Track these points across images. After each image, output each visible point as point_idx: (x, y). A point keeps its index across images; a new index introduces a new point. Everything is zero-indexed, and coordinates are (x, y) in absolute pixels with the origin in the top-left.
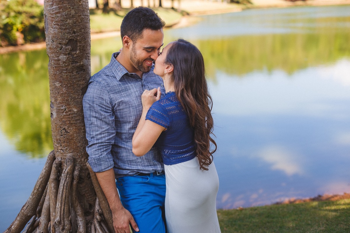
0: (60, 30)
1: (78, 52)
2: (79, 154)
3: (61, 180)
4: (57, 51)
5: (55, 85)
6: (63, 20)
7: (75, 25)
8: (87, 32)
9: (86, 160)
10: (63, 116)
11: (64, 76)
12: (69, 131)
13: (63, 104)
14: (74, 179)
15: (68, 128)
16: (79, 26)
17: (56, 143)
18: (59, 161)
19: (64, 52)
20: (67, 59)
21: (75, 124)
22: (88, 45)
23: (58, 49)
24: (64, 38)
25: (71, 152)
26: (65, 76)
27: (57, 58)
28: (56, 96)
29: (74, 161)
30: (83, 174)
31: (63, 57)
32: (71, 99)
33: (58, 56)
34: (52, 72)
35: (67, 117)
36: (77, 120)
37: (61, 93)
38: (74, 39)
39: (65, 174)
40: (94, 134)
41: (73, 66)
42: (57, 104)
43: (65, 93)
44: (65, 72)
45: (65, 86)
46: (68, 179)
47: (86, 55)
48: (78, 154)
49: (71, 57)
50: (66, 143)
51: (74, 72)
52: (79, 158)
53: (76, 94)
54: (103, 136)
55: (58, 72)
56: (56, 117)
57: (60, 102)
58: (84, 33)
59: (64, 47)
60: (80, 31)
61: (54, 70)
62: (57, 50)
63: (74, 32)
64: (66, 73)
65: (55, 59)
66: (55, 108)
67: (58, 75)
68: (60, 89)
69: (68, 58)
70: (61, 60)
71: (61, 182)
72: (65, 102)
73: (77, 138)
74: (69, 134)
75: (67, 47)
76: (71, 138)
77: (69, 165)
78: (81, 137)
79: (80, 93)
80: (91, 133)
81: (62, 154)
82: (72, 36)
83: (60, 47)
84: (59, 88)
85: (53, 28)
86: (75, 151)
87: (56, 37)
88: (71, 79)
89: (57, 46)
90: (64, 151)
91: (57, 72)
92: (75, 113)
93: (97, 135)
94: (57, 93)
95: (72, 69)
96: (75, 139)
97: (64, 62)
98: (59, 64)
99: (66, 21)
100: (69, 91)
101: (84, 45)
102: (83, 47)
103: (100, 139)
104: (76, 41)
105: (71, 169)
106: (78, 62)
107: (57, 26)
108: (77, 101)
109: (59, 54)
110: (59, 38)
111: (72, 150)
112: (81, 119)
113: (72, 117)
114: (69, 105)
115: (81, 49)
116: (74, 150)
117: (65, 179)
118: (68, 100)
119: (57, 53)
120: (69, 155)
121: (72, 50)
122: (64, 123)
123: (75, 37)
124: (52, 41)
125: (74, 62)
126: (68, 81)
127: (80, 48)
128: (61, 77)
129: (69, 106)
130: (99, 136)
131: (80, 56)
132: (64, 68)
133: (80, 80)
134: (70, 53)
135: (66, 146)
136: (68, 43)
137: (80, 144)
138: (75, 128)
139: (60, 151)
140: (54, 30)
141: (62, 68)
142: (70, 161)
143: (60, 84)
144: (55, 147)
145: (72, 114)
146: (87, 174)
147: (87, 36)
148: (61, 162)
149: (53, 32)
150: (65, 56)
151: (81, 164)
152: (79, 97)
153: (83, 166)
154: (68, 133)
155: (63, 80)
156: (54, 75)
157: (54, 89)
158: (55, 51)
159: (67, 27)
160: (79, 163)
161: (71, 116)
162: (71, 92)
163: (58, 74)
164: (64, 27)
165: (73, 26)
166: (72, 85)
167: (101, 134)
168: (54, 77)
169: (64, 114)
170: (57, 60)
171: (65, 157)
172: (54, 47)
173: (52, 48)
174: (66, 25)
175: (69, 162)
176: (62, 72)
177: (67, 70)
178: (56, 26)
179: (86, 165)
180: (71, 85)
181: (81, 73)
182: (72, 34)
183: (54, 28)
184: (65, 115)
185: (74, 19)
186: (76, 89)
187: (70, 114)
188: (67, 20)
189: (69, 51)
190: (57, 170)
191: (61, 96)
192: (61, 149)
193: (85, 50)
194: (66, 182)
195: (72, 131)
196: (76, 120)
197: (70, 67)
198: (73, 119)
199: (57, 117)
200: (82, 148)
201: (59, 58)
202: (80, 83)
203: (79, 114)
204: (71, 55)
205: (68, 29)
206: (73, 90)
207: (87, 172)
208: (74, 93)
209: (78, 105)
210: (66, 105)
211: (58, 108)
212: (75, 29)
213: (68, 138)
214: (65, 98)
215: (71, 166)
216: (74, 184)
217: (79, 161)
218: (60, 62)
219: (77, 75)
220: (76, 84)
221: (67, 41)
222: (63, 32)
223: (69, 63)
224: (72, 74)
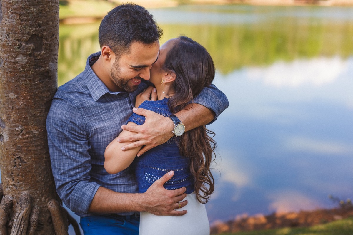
0: (20, 22)
1: (43, 53)
2: (38, 192)
3: (13, 228)
4: (14, 51)
5: (8, 96)
6: (25, 8)
7: (40, 15)
8: (56, 26)
9: (47, 199)
10: (18, 140)
11: (23, 84)
12: (25, 161)
13: (18, 124)
14: (31, 226)
15: (25, 156)
16: (46, 16)
17: (6, 176)
18: (10, 201)
19: (24, 52)
21: (34, 150)
23: (16, 47)
24: (24, 32)
25: (27, 190)
26: (24, 85)
27: (13, 60)
28: (9, 112)
29: (31, 201)
30: (43, 218)
31: (21, 59)
32: (30, 117)
33: (15, 58)
34: (4, 79)
35: (24, 141)
36: (37, 145)
37: (17, 108)
38: (38, 35)
39: (18, 220)
40: (66, 168)
41: (36, 72)
42: (11, 123)
43: (23, 108)
44: (24, 79)
45: (22, 98)
46: (22, 226)
47: (53, 57)
48: (37, 192)
49: (33, 60)
50: (21, 177)
51: (36, 80)
52: (38, 197)
53: (38, 110)
54: (78, 171)
55: (13, 79)
56: (8, 140)
57: (14, 121)
58: (52, 26)
59: (23, 45)
60: (47, 24)
61: (7, 75)
62: (14, 49)
63: (39, 25)
64: (25, 81)
65: (10, 61)
66: (7, 128)
67: (14, 83)
68: (15, 103)
69: (29, 60)
70: (19, 62)
71: (12, 231)
72: (22, 120)
73: (37, 170)
74: (26, 164)
75: (28, 46)
76: (28, 170)
77: (24, 207)
78: (42, 168)
79: (43, 109)
80: (62, 168)
81: (14, 191)
82: (36, 31)
83: (18, 45)
84: (14, 102)
85: (9, 18)
86: (33, 188)
87: (13, 30)
88: (32, 89)
89: (15, 43)
90: (18, 187)
91: (12, 79)
92: (35, 136)
93: (70, 170)
94: (11, 108)
95: (34, 75)
96: (34, 171)
97: (23, 66)
98: (16, 68)
99: (29, 10)
100: (28, 106)
101: (52, 44)
102: (50, 45)
103: (74, 175)
104: (42, 37)
105: (28, 212)
106: (42, 67)
107: (16, 16)
108: (39, 120)
109: (16, 54)
110: (17, 33)
111: (29, 186)
112: (43, 144)
113: (31, 142)
114: (27, 124)
115: (47, 49)
116: (31, 186)
117: (18, 227)
118: (27, 118)
119: (14, 52)
120: (24, 193)
121: (36, 49)
122: (19, 150)
123: (40, 32)
124: (7, 35)
125: (37, 65)
126: (28, 91)
127: (46, 48)
128: (18, 86)
129: (28, 127)
130: (72, 172)
131: (45, 58)
132: (23, 74)
133: (43, 91)
134: (32, 54)
135: (21, 181)
136: (29, 39)
137: (40, 178)
138: (35, 157)
139: (11, 186)
140: (11, 21)
141: (20, 73)
142: (27, 202)
143: (16, 96)
144: (5, 181)
145: (31, 138)
146: (47, 218)
147: (55, 31)
148: (12, 202)
149: (9, 24)
150: (24, 58)
151: (41, 205)
152: (42, 115)
153: (43, 207)
154: (25, 164)
155: (21, 90)
156: (7, 83)
157: (6, 102)
158: (10, 49)
159: (30, 17)
160: (37, 204)
161: (29, 140)
162: (31, 107)
163: (13, 81)
164: (25, 17)
165: (38, 16)
166: (33, 97)
167: (75, 169)
168: (8, 85)
169: (20, 137)
170: (13, 62)
171: (18, 196)
172: (10, 44)
173: (7, 45)
174: (29, 15)
175: (24, 202)
176: (19, 79)
177: (26, 76)
178: (14, 15)
179: (47, 207)
180: (32, 98)
181: (46, 82)
182: (36, 28)
183: (11, 18)
184: (21, 139)
185: (40, 6)
186: (37, 103)
187: (28, 138)
188: (29, 8)
189: (30, 50)
190: (6, 213)
191: (16, 112)
192: (14, 185)
193: (52, 51)
194: (19, 231)
195: (30, 161)
197: (30, 73)
198: (32, 145)
199: (10, 141)
200: (43, 184)
201: (16, 60)
202: (44, 95)
203: (40, 137)
204: (33, 56)
205: (31, 21)
206: (34, 104)
207: (48, 215)
208: (35, 108)
209: (40, 125)
210: (22, 125)
211: (11, 129)
212: (41, 20)
213: (24, 170)
214: (21, 115)
215: (27, 208)
216: (31, 232)
217: (38, 201)
218: (17, 65)
219: (40, 84)
220: (38, 97)
221: (29, 36)
222: (23, 23)
223: (29, 67)
224: (34, 83)
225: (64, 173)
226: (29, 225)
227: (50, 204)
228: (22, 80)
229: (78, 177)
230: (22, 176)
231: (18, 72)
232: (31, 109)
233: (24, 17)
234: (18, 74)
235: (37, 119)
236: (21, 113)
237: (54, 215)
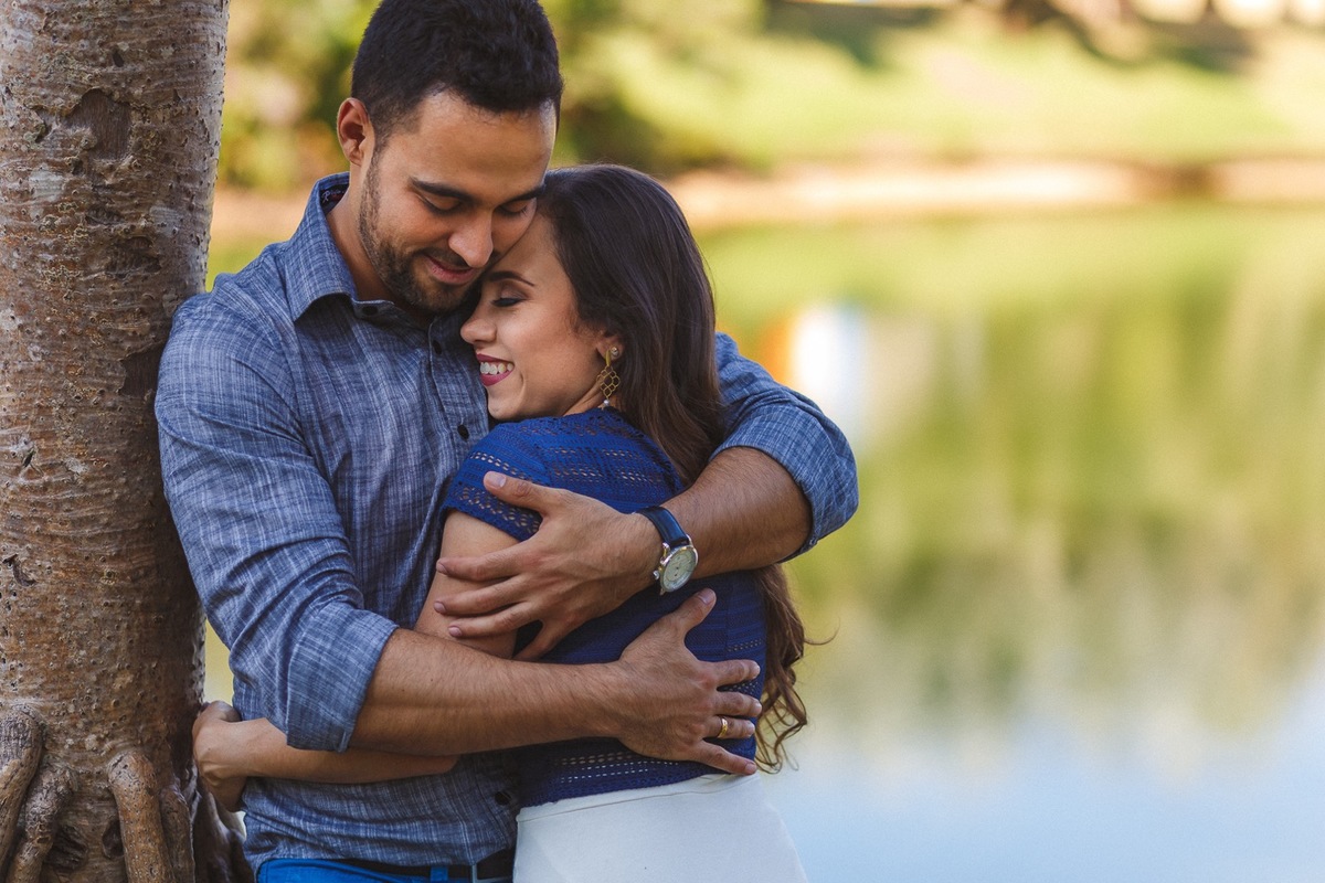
0: (47, 40)
1: (126, 162)
2: (71, 709)
4: (24, 148)
7: (124, 18)
8: (191, 66)
9: (108, 745)
10: (13, 493)
11: (44, 278)
12: (32, 576)
13: (18, 429)
14: (26, 840)
15: (32, 557)
16: (146, 26)
19: (55, 156)
20: (67, 191)
21: (66, 539)
22: (191, 133)
23: (29, 136)
24: (60, 80)
25: (31, 693)
26: (48, 281)
27: (17, 184)
30: (85, 822)
31: (46, 182)
32: (62, 406)
33: (26, 175)
35: (33, 498)
36: (81, 519)
37: (20, 367)
38: (111, 94)
41: (94, 234)
43: (38, 370)
44: (51, 257)
45: (39, 332)
47: (171, 183)
48: (66, 708)
49: (88, 187)
50: (13, 639)
51: (95, 268)
52: (72, 731)
53: (93, 384)
55: (15, 255)
57: (7, 418)
58: (172, 65)
59: (55, 127)
60: (152, 56)
62: (23, 141)
63: (117, 58)
64: (53, 264)
65: (9, 186)
67: (15, 271)
68: (15, 347)
69: (71, 185)
70: (36, 194)
72: (32, 417)
73: (72, 619)
74: (33, 590)
75: (70, 132)
76: (38, 614)
77: (4, 756)
78: (95, 614)
79: (116, 382)
82: (105, 77)
83: (37, 128)
84: (11, 343)
85: (14, 26)
86: (54, 690)
87: (23, 71)
88: (76, 298)
89: (25, 121)
90: (1, 680)
91: (11, 256)
92: (75, 483)
95: (87, 246)
96: (59, 620)
97: (50, 209)
98: (26, 216)
100: (58, 365)
101: (169, 132)
102: (164, 136)
104: (125, 104)
105: (16, 777)
106: (120, 217)
107: (36, 19)
108: (95, 421)
109: (27, 161)
110: (34, 81)
111: (40, 681)
113: (58, 505)
114: (47, 435)
115: (144, 151)
116: (46, 682)
118: (49, 408)
120: (20, 705)
121: (97, 148)
122: (13, 530)
124: (3, 90)
125: (99, 210)
126: (61, 306)
127: (140, 145)
128: (28, 282)
129: (51, 443)
131: (134, 185)
132: (48, 237)
133: (122, 313)
134: (86, 163)
135: (13, 657)
136: (77, 107)
137: (82, 653)
138: (68, 565)
140: (20, 37)
141: (39, 236)
142: (18, 738)
143: (19, 321)
145: (59, 487)
146: (104, 824)
147: (186, 84)
149: (13, 46)
150: (56, 178)
151: (78, 763)
152: (110, 404)
153: (89, 776)
154: (29, 588)
155: (36, 299)
158: (11, 142)
159: (84, 24)
160: (67, 759)
161: (50, 496)
162: (69, 366)
163: (14, 266)
164: (66, 26)
165: (115, 24)
166: (79, 330)
169: (21, 480)
170: (18, 192)
172: (11, 124)
174: (80, 17)
175: (9, 738)
176: (33, 258)
177: (57, 248)
178: (30, 15)
179: (102, 776)
180: (74, 333)
181: (136, 278)
182: (103, 65)
183: (21, 27)
184: (23, 488)
186: (93, 356)
187: (45, 487)
189: (79, 150)
191: (15, 382)
193: (167, 159)
195: (49, 580)
196: (73, 522)
198: (59, 515)
200: (94, 678)
201: (28, 186)
202: (121, 328)
203: (95, 489)
204: (89, 173)
205: (85, 39)
206: (82, 358)
207: (107, 813)
208: (83, 374)
209: (96, 441)
210: (32, 437)
212: (125, 39)
213: (23, 614)
214: (32, 395)
215: (17, 761)
216: (23, 862)
217: (71, 747)
218: (29, 202)
219: (107, 283)
220: (99, 332)
221: (75, 97)
222: (57, 48)
223: (72, 214)
224: (85, 275)
227: (115, 765)
228: (44, 263)
230: (18, 637)
231: (30, 230)
232: (67, 376)
233: (61, 26)
234: (32, 237)
235: (89, 416)
236: (30, 390)
237: (125, 812)
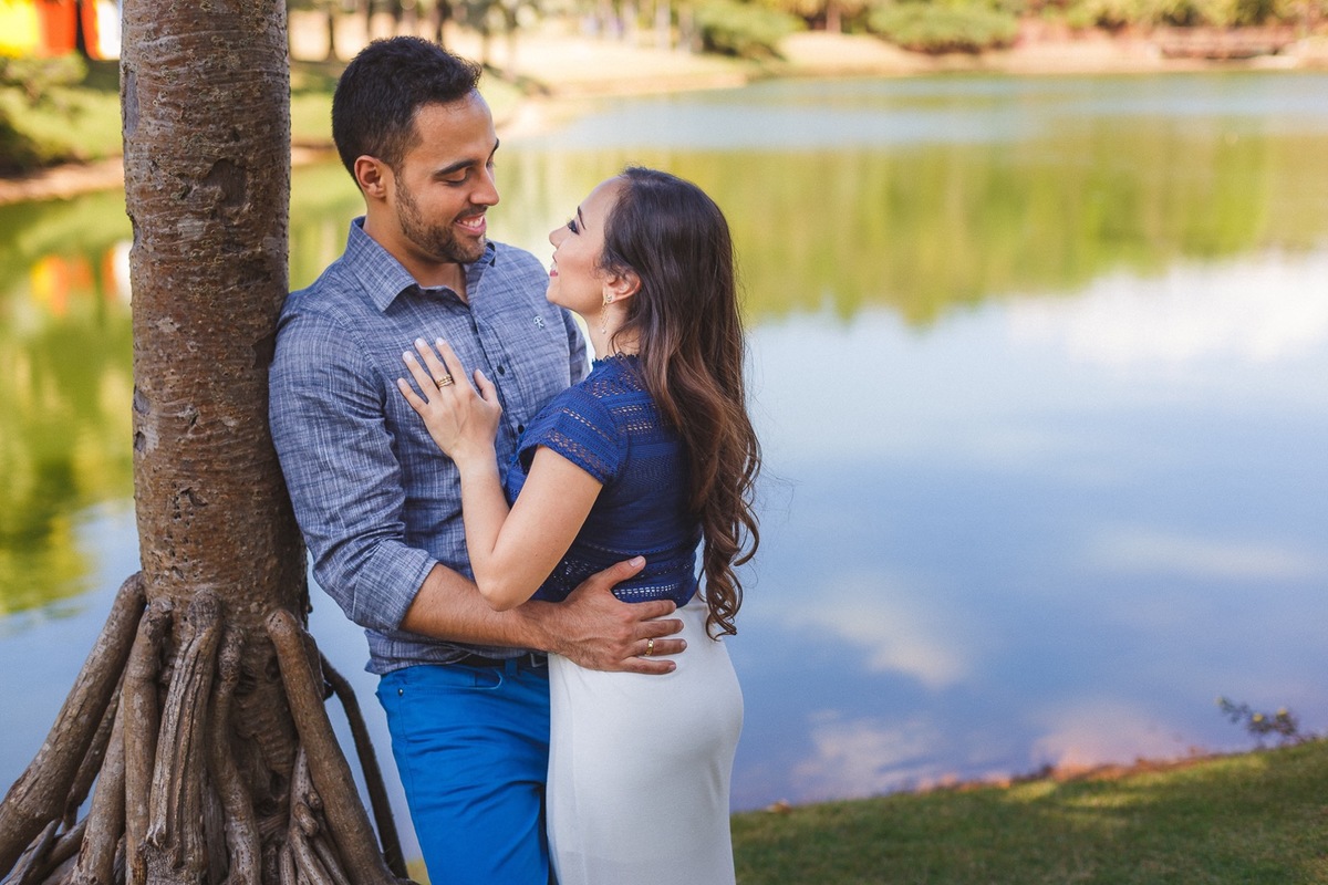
0: (184, 126)
2: (239, 587)
3: (173, 684)
4: (171, 204)
5: (157, 327)
6: (197, 89)
7: (238, 108)
9: (265, 608)
10: (184, 445)
11: (195, 294)
12: (205, 500)
13: (184, 400)
14: (221, 680)
15: (203, 488)
16: (253, 112)
17: (152, 546)
18: (164, 613)
19: (198, 206)
20: (208, 232)
21: (227, 472)
22: (281, 183)
23: (175, 195)
24: (197, 154)
25: (210, 580)
26: (198, 295)
27: (167, 229)
28: (161, 370)
29: (221, 612)
30: (253, 661)
31: (190, 226)
32: (216, 382)
33: (174, 223)
34: (145, 281)
35: (200, 447)
36: (236, 458)
37: (181, 357)
38: (233, 161)
39: (187, 660)
40: (336, 504)
41: (229, 260)
42: (165, 399)
43: (196, 358)
44: (199, 279)
45: (194, 331)
46: (198, 677)
47: (274, 220)
48: (235, 587)
49: (222, 227)
50: (193, 545)
51: (230, 283)
52: (241, 602)
53: (236, 364)
54: (368, 506)
55: (170, 279)
56: (157, 447)
57: (173, 394)
58: (269, 137)
59: (195, 188)
60: (258, 133)
61: (153, 271)
62: (170, 199)
63: (235, 136)
64: (200, 284)
65: (160, 231)
66: (154, 413)
67: (171, 290)
68: (175, 343)
69: (210, 227)
70: (184, 235)
71: (172, 689)
72: (194, 391)
73: (236, 526)
74: (206, 510)
75: (207, 190)
76: (211, 526)
77: (202, 626)
78: (251, 521)
79: (251, 361)
81: (174, 584)
82: (228, 149)
83: (182, 189)
84: (172, 341)
85: (156, 118)
86: (227, 577)
87: (167, 150)
88: (219, 306)
89: (171, 185)
90: (186, 574)
91: (166, 280)
92: (229, 433)
93: (347, 506)
94: (165, 358)
95: (224, 269)
96: (227, 528)
97: (194, 245)
98: (177, 252)
99: (207, 94)
100: (210, 353)
101: (270, 185)
102: (267, 188)
103: (362, 520)
104: (243, 167)
105: (212, 639)
106: (244, 246)
107: (174, 112)
108: (240, 389)
109: (173, 213)
110: (177, 156)
111: (215, 571)
112: (251, 456)
113: (219, 449)
114: (207, 402)
115: (258, 199)
116: (221, 571)
117: (187, 679)
118: (207, 384)
119: (170, 208)
120: (202, 590)
121: (227, 200)
122: (187, 471)
123: (237, 154)
124: (151, 164)
125: (230, 243)
126: (208, 312)
127: (254, 195)
128: (182, 298)
129: (210, 408)
131: (253, 223)
132: (195, 265)
133: (250, 313)
134: (219, 212)
135: (194, 557)
136: (210, 172)
137: (244, 548)
138: (229, 490)
139: (167, 573)
140: (162, 125)
141: (188, 265)
142: (209, 613)
143: (177, 325)
144: (150, 559)
145: (219, 437)
146: (266, 660)
147: (278, 150)
148: (171, 616)
149: (157, 133)
150: (198, 223)
151: (249, 621)
152: (248, 376)
153: (255, 630)
154: (203, 508)
155: (189, 308)
156: (154, 293)
157: (152, 343)
158: (160, 201)
159: (212, 113)
160: (238, 621)
161: (213, 444)
162: (218, 354)
163: (169, 287)
164: (198, 116)
165: (233, 112)
166: (223, 328)
167: (359, 501)
168: (155, 297)
169: (190, 436)
170: (169, 235)
171: (186, 598)
172: (159, 188)
173: (151, 189)
174: (208, 109)
175: (203, 613)
176: (185, 280)
177: (203, 272)
178: (169, 109)
179: (263, 629)
180: (220, 330)
181: (257, 287)
182: (227, 141)
183: (162, 119)
184: (192, 441)
185: (238, 85)
186: (234, 344)
187: (210, 438)
188: (209, 90)
189: (214, 202)
190: (154, 645)
191: (178, 368)
192: (174, 568)
193: (271, 203)
194: (190, 691)
195: (217, 501)
196: (231, 460)
197: (214, 264)
198: (221, 456)
199: (162, 448)
200: (253, 564)
201: (176, 230)
202: (250, 323)
203: (243, 436)
204: (221, 218)
205: (213, 123)
206: (226, 347)
207: (268, 653)
208: (228, 358)
209: (242, 403)
210: (195, 405)
211: (164, 414)
212: (240, 122)
213: (200, 527)
214: (192, 376)
215: (211, 628)
216: (221, 696)
217: (241, 612)
218: (178, 242)
219: (239, 293)
220: (237, 328)
221: (209, 165)
222: (193, 131)
223: (211, 248)
224: (224, 289)
225: (334, 519)
226: (216, 677)
227: (272, 620)
228: (193, 283)
229: (372, 522)
230: (197, 543)
231: (181, 261)
232: (217, 360)
233: (194, 115)
234: (182, 266)
235: (235, 387)
236: (191, 373)
237: (284, 651)
